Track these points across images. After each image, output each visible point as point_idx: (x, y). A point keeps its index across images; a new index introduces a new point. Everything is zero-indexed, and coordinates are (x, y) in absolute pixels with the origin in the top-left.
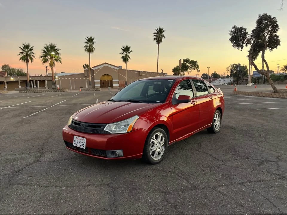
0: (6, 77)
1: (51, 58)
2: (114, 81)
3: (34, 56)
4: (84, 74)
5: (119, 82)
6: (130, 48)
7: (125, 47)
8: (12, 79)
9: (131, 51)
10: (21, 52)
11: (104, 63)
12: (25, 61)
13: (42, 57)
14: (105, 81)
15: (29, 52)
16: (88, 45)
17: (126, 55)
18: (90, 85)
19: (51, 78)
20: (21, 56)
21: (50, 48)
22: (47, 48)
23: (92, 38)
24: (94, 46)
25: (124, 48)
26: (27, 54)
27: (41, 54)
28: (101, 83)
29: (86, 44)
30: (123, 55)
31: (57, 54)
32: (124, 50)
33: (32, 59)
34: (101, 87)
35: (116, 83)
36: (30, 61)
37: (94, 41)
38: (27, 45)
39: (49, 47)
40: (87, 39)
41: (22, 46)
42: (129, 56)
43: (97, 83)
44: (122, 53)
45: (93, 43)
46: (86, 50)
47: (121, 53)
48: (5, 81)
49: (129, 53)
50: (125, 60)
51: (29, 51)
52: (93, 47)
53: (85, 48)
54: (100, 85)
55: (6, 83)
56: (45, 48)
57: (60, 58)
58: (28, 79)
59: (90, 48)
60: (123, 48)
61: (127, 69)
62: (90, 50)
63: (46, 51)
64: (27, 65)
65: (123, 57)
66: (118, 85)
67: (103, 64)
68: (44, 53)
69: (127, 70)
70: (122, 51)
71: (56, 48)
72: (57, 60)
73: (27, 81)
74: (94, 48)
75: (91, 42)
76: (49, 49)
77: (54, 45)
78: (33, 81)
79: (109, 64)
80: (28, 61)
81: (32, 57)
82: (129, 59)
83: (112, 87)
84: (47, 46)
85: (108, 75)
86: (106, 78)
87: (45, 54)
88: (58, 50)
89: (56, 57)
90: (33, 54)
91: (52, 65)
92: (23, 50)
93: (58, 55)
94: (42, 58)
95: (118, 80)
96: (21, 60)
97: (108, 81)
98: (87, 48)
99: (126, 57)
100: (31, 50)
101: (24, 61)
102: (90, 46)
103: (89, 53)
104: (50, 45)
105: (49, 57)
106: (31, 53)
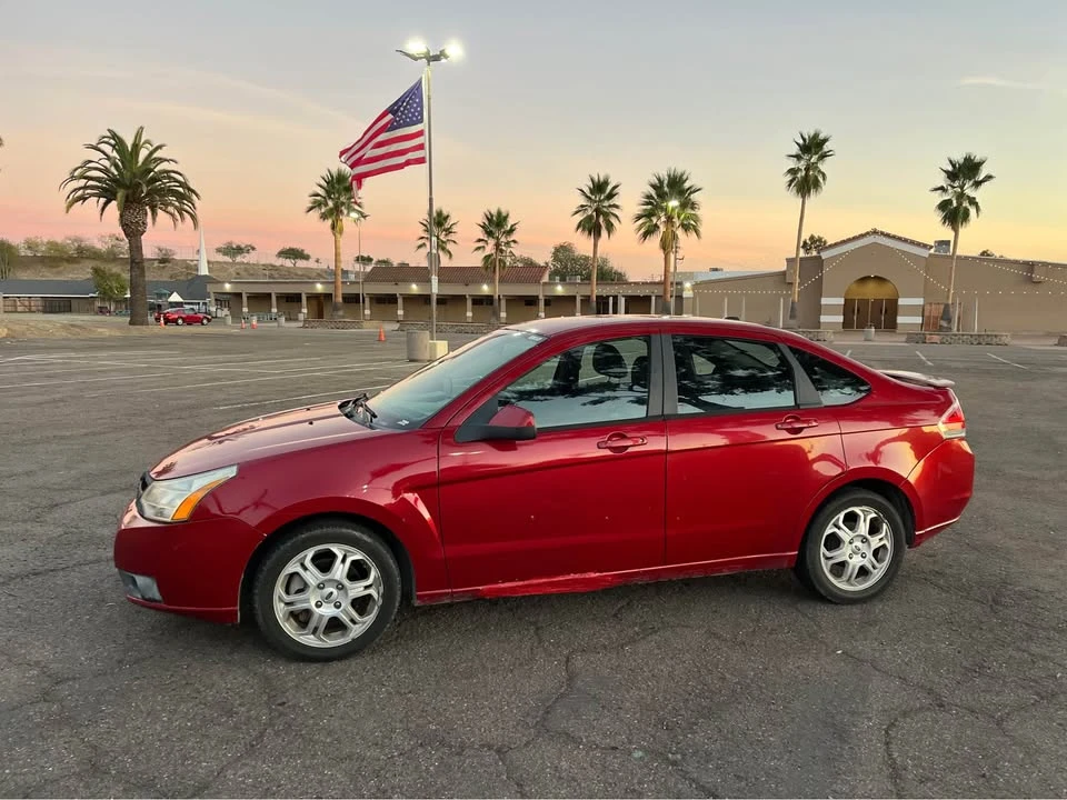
0: (545, 284)
1: (670, 219)
2: (901, 302)
3: (617, 217)
4: (784, 273)
5: (927, 308)
6: (980, 164)
7: (962, 161)
8: (560, 290)
9: (989, 177)
10: (582, 206)
11: (868, 233)
12: (590, 234)
13: (639, 218)
14: (864, 302)
15: (606, 204)
16: (802, 165)
17: (961, 196)
18: (793, 316)
19: (661, 288)
20: (579, 217)
21: (669, 185)
22: (658, 187)
23: (822, 136)
24: (822, 166)
25: (954, 166)
26: (598, 211)
27: (639, 210)
28: (848, 309)
29: (792, 164)
30: (947, 198)
31: (687, 204)
32: (952, 176)
33: (610, 227)
34: (847, 325)
35: (911, 310)
36: (604, 233)
37: (826, 147)
38: (602, 180)
39: (666, 182)
40: (801, 142)
41: (586, 185)
42: (973, 201)
43: (832, 310)
44: (942, 188)
45: (823, 156)
46: (790, 185)
47: (936, 189)
48: (541, 297)
49: (978, 184)
50: (954, 214)
51: (604, 200)
52: (820, 171)
53: (789, 177)
54: (840, 319)
55: (542, 304)
56: (653, 186)
57: (696, 218)
58: (592, 291)
59: (807, 175)
60: (950, 168)
61: (958, 253)
62: (806, 183)
63: (653, 198)
64: (595, 246)
65: (944, 206)
66: (919, 320)
67: (862, 236)
68: (647, 204)
69: (959, 257)
70: (942, 180)
71: (687, 185)
72: (686, 227)
73: (589, 296)
74: (824, 175)
75: (816, 153)
76: (666, 189)
77: (682, 175)
78: (615, 298)
79: (888, 235)
80: (598, 235)
81: (613, 220)
82: (973, 211)
83: (891, 325)
84: (659, 180)
85: (879, 279)
86: (871, 292)
87: (650, 207)
88: (695, 191)
89: (682, 216)
90: (615, 211)
91: (668, 245)
92: (587, 197)
93: (693, 208)
94: (641, 221)
95: (920, 301)
96: (580, 230)
97: (878, 302)
98: (794, 179)
99: (960, 204)
100: (611, 196)
101: (587, 232)
102: (807, 169)
103: (803, 197)
104: (669, 176)
105: (663, 219)
106: (610, 206)
